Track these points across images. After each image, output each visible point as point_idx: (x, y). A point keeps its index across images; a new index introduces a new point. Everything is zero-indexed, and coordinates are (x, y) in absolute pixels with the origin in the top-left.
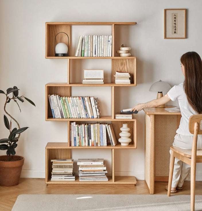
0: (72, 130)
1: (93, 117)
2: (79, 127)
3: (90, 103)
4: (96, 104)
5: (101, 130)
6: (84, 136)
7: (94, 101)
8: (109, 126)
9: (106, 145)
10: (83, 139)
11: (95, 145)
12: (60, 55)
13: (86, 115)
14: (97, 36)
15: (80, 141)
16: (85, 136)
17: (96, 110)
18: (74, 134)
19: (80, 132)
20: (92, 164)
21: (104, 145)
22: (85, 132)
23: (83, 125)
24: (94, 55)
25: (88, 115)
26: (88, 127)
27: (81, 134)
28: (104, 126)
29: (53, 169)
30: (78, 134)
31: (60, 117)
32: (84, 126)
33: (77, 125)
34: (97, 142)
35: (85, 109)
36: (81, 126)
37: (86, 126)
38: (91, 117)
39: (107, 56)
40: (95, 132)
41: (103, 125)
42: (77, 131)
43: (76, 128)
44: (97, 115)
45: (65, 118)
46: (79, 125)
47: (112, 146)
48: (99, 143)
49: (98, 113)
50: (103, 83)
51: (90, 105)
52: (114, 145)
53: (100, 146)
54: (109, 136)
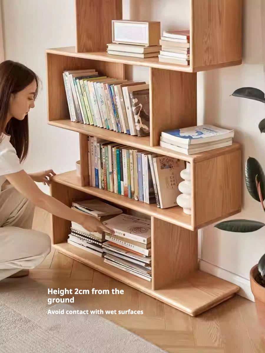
0: (92, 153)
1: (128, 133)
2: (103, 150)
3: (123, 99)
4: (132, 103)
6: (111, 171)
8: (155, 159)
9: (149, 203)
10: (110, 175)
11: (129, 195)
13: (117, 124)
15: (105, 179)
16: (113, 171)
18: (95, 161)
19: (104, 161)
20: (124, 235)
21: (145, 201)
22: (112, 162)
23: (109, 147)
25: (119, 126)
26: (118, 152)
27: (107, 166)
28: (144, 158)
30: (102, 163)
32: (112, 148)
33: (99, 144)
34: (133, 190)
35: (114, 110)
36: (106, 147)
37: (114, 149)
38: (125, 132)
40: (129, 167)
41: (143, 155)
42: (99, 157)
43: (98, 149)
44: (136, 130)
45: (86, 124)
46: (103, 145)
47: (158, 207)
48: (136, 194)
49: (137, 126)
50: (143, 56)
51: (123, 104)
52: (162, 207)
53: (138, 200)
54: (154, 183)
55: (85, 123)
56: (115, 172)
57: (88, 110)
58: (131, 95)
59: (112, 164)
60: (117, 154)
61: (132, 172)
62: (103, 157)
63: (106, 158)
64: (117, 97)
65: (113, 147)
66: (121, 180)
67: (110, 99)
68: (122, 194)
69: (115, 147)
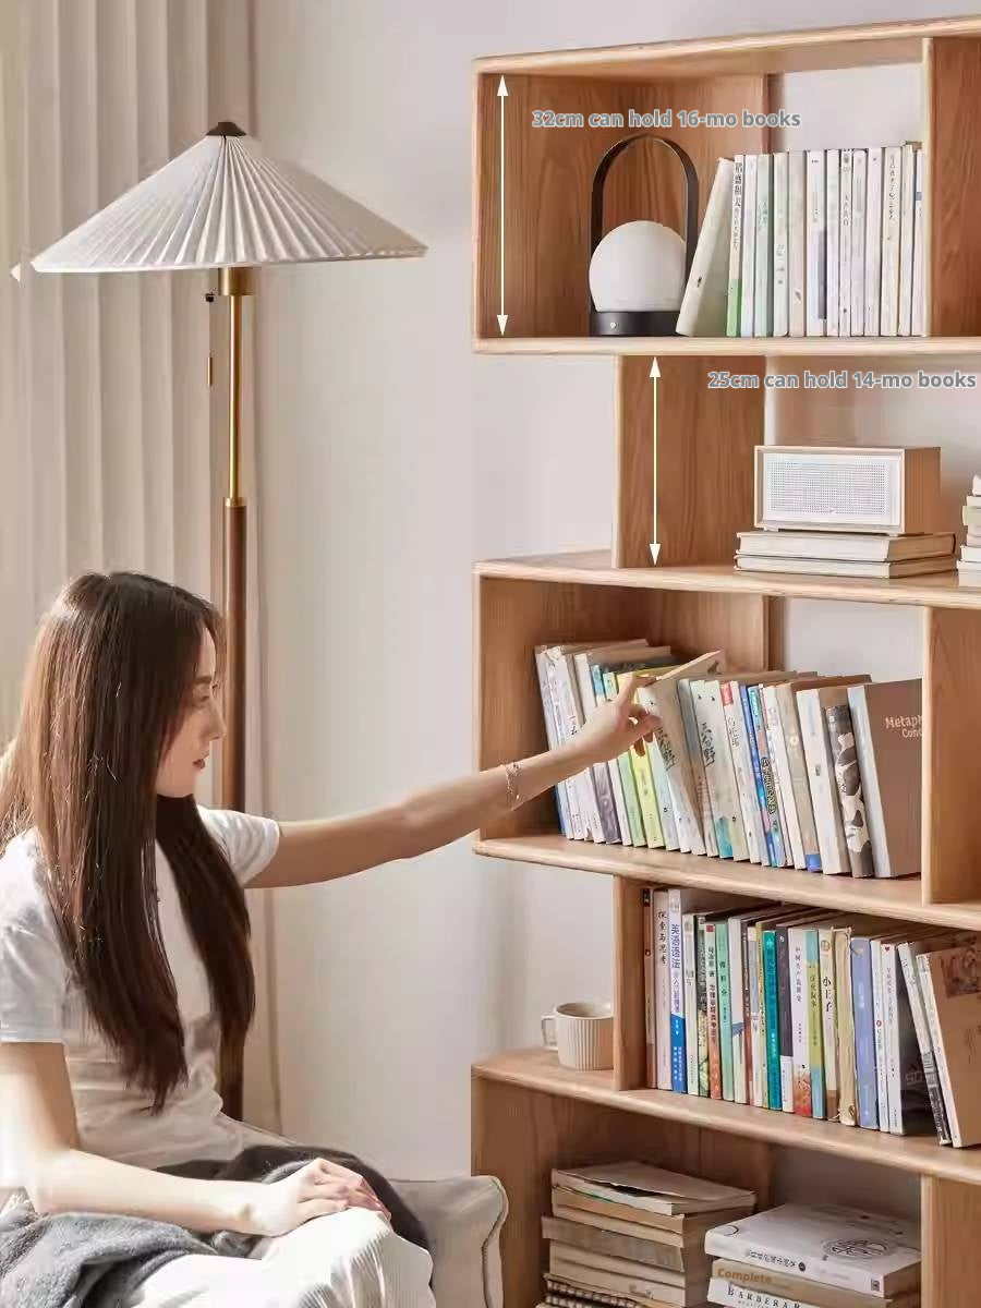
0: (660, 955)
1: (813, 866)
2: (709, 940)
3: (797, 738)
4: (835, 751)
5: (861, 988)
6: (738, 1019)
7: (826, 721)
8: (924, 959)
9: (900, 1130)
10: (736, 1037)
11: (818, 1111)
12: (612, 325)
13: (768, 837)
14: (833, 157)
15: (714, 1056)
16: (747, 1021)
17: (839, 807)
18: (673, 989)
19: (710, 981)
20: (802, 1267)
21: (884, 1128)
22: (746, 982)
23: (734, 924)
24: (815, 327)
25: (776, 838)
26: (770, 943)
27: (723, 1001)
28: (882, 956)
29: (554, 1251)
30: (701, 992)
31: (599, 836)
32: (744, 930)
33: (690, 918)
34: (831, 1086)
35: (758, 783)
36: (720, 926)
37: (753, 934)
38: (800, 863)
39: (904, 330)
40: (817, 999)
41: (876, 945)
42: (691, 967)
43: (688, 937)
44: (846, 853)
45: (632, 845)
46: (709, 919)
47: (943, 1142)
48: (846, 1102)
49: (852, 835)
50: (884, 571)
51: (797, 756)
52: (957, 1143)
53: (857, 1126)
54: (924, 1049)
55: (626, 841)
56: (758, 1023)
57: (646, 792)
58: (831, 719)
59: (746, 994)
60: (766, 953)
61: (828, 1016)
62: (708, 969)
63: (722, 972)
64: (775, 733)
65: (752, 924)
66: (780, 1053)
67: (744, 740)
68: (787, 1106)
69: (759, 924)
